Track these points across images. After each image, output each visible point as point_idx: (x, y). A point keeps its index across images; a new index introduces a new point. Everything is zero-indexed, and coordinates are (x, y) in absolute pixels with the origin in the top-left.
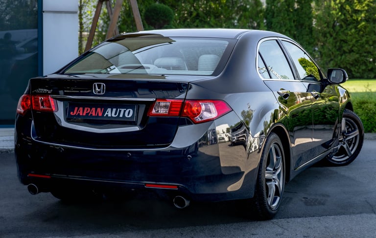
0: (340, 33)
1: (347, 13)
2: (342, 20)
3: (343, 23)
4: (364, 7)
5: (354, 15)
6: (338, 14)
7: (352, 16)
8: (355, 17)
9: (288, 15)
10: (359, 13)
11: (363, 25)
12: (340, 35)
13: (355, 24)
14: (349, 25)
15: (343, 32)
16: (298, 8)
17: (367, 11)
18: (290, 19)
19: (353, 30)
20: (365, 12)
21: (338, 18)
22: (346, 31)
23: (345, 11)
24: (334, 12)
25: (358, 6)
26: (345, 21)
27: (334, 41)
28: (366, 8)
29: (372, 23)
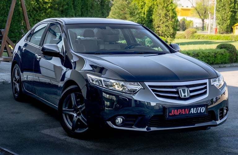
0: (36, 15)
1: (40, 3)
2: (38, 8)
3: (38, 9)
4: (49, 1)
5: (44, 5)
6: (35, 4)
7: (43, 5)
8: (45, 6)
10: (47, 3)
11: (49, 11)
12: (36, 16)
13: (44, 10)
14: (41, 10)
15: (38, 15)
17: (51, 3)
19: (44, 14)
21: (35, 6)
22: (40, 14)
23: (39, 2)
27: (33, 20)
28: (51, 1)
29: (54, 10)
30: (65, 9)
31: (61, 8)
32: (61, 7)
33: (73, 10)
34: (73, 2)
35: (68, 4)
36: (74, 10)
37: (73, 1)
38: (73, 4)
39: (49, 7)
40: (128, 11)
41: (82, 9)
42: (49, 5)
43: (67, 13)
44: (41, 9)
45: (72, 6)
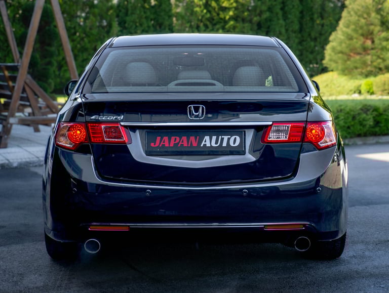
1: (213, 10)
2: (208, 19)
3: (208, 23)
4: (232, 4)
5: (221, 13)
6: (202, 11)
7: (218, 14)
8: (222, 16)
9: (145, 13)
10: (227, 10)
11: (231, 25)
13: (222, 24)
14: (215, 25)
16: (155, 5)
17: (236, 8)
18: (146, 18)
20: (233, 9)
21: (203, 16)
23: (210, 9)
24: (197, 9)
25: (226, 2)
26: (211, 20)
28: (235, 5)
29: (241, 23)
30: (266, 20)
31: (256, 19)
32: (256, 16)
33: (281, 22)
34: (282, 5)
35: (270, 9)
36: (285, 20)
37: (283, 3)
38: (282, 9)
39: (231, 18)
40: (377, 18)
41: (302, 17)
42: (231, 13)
43: (269, 27)
44: (215, 22)
45: (280, 13)
